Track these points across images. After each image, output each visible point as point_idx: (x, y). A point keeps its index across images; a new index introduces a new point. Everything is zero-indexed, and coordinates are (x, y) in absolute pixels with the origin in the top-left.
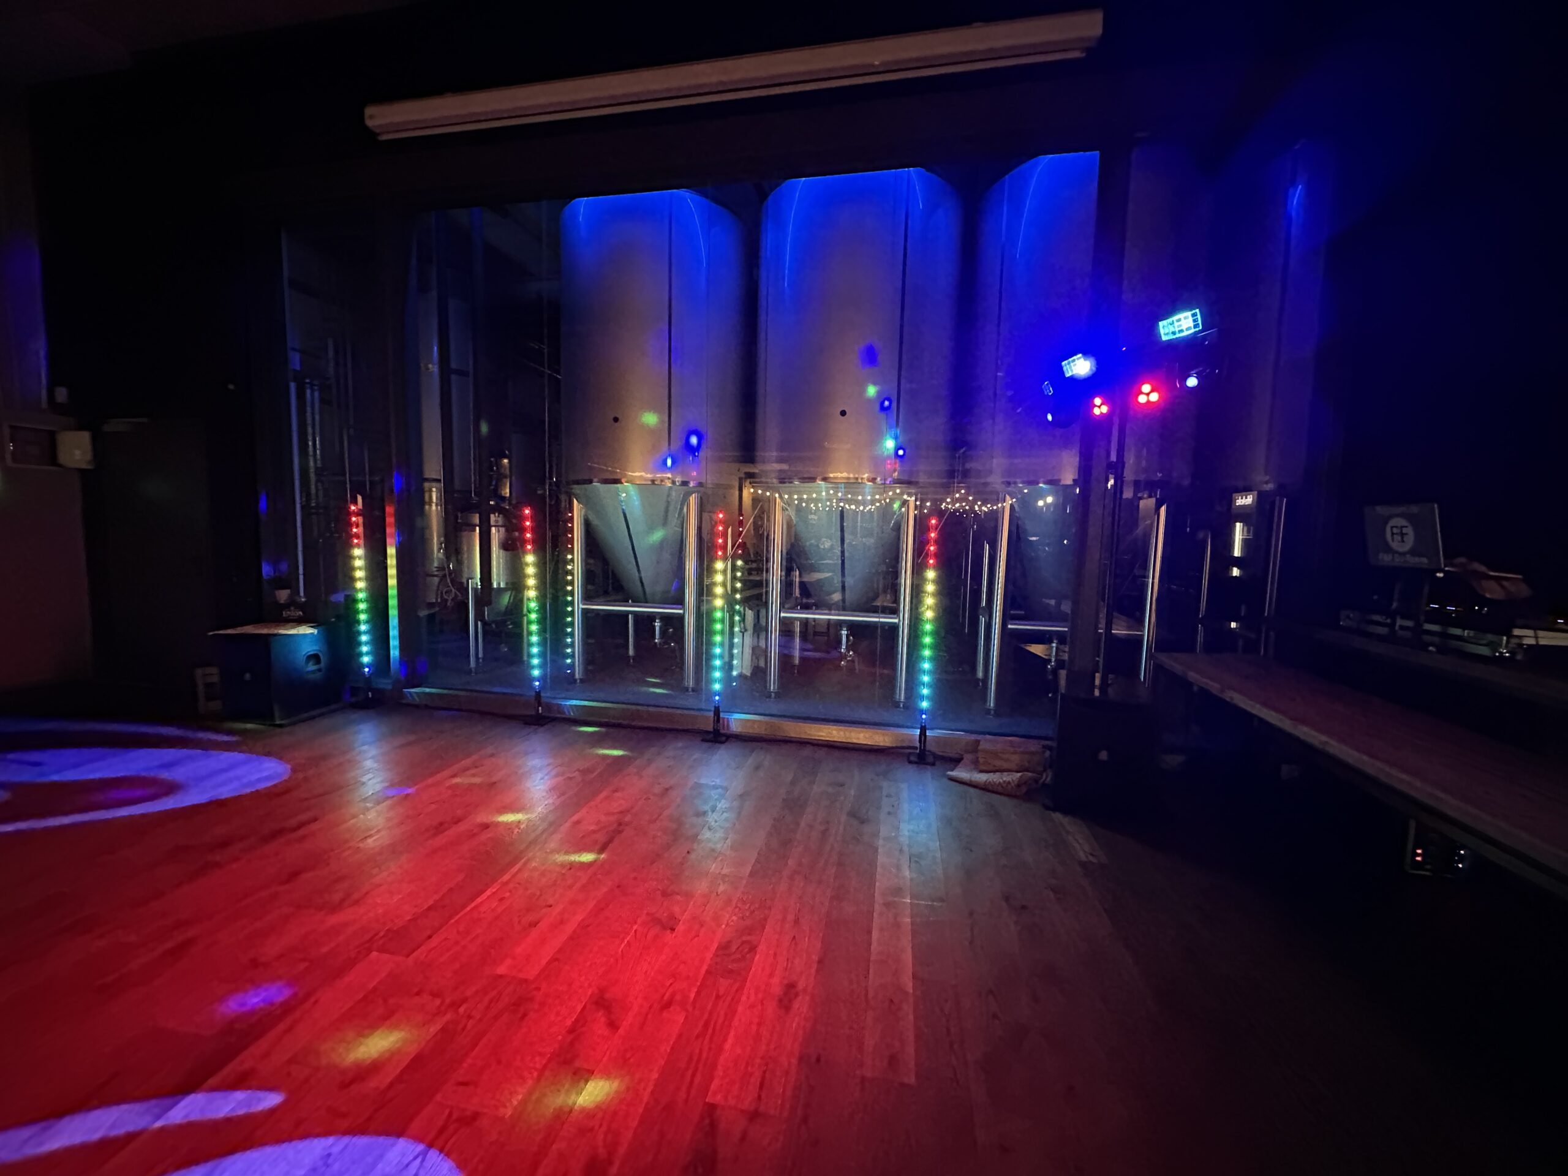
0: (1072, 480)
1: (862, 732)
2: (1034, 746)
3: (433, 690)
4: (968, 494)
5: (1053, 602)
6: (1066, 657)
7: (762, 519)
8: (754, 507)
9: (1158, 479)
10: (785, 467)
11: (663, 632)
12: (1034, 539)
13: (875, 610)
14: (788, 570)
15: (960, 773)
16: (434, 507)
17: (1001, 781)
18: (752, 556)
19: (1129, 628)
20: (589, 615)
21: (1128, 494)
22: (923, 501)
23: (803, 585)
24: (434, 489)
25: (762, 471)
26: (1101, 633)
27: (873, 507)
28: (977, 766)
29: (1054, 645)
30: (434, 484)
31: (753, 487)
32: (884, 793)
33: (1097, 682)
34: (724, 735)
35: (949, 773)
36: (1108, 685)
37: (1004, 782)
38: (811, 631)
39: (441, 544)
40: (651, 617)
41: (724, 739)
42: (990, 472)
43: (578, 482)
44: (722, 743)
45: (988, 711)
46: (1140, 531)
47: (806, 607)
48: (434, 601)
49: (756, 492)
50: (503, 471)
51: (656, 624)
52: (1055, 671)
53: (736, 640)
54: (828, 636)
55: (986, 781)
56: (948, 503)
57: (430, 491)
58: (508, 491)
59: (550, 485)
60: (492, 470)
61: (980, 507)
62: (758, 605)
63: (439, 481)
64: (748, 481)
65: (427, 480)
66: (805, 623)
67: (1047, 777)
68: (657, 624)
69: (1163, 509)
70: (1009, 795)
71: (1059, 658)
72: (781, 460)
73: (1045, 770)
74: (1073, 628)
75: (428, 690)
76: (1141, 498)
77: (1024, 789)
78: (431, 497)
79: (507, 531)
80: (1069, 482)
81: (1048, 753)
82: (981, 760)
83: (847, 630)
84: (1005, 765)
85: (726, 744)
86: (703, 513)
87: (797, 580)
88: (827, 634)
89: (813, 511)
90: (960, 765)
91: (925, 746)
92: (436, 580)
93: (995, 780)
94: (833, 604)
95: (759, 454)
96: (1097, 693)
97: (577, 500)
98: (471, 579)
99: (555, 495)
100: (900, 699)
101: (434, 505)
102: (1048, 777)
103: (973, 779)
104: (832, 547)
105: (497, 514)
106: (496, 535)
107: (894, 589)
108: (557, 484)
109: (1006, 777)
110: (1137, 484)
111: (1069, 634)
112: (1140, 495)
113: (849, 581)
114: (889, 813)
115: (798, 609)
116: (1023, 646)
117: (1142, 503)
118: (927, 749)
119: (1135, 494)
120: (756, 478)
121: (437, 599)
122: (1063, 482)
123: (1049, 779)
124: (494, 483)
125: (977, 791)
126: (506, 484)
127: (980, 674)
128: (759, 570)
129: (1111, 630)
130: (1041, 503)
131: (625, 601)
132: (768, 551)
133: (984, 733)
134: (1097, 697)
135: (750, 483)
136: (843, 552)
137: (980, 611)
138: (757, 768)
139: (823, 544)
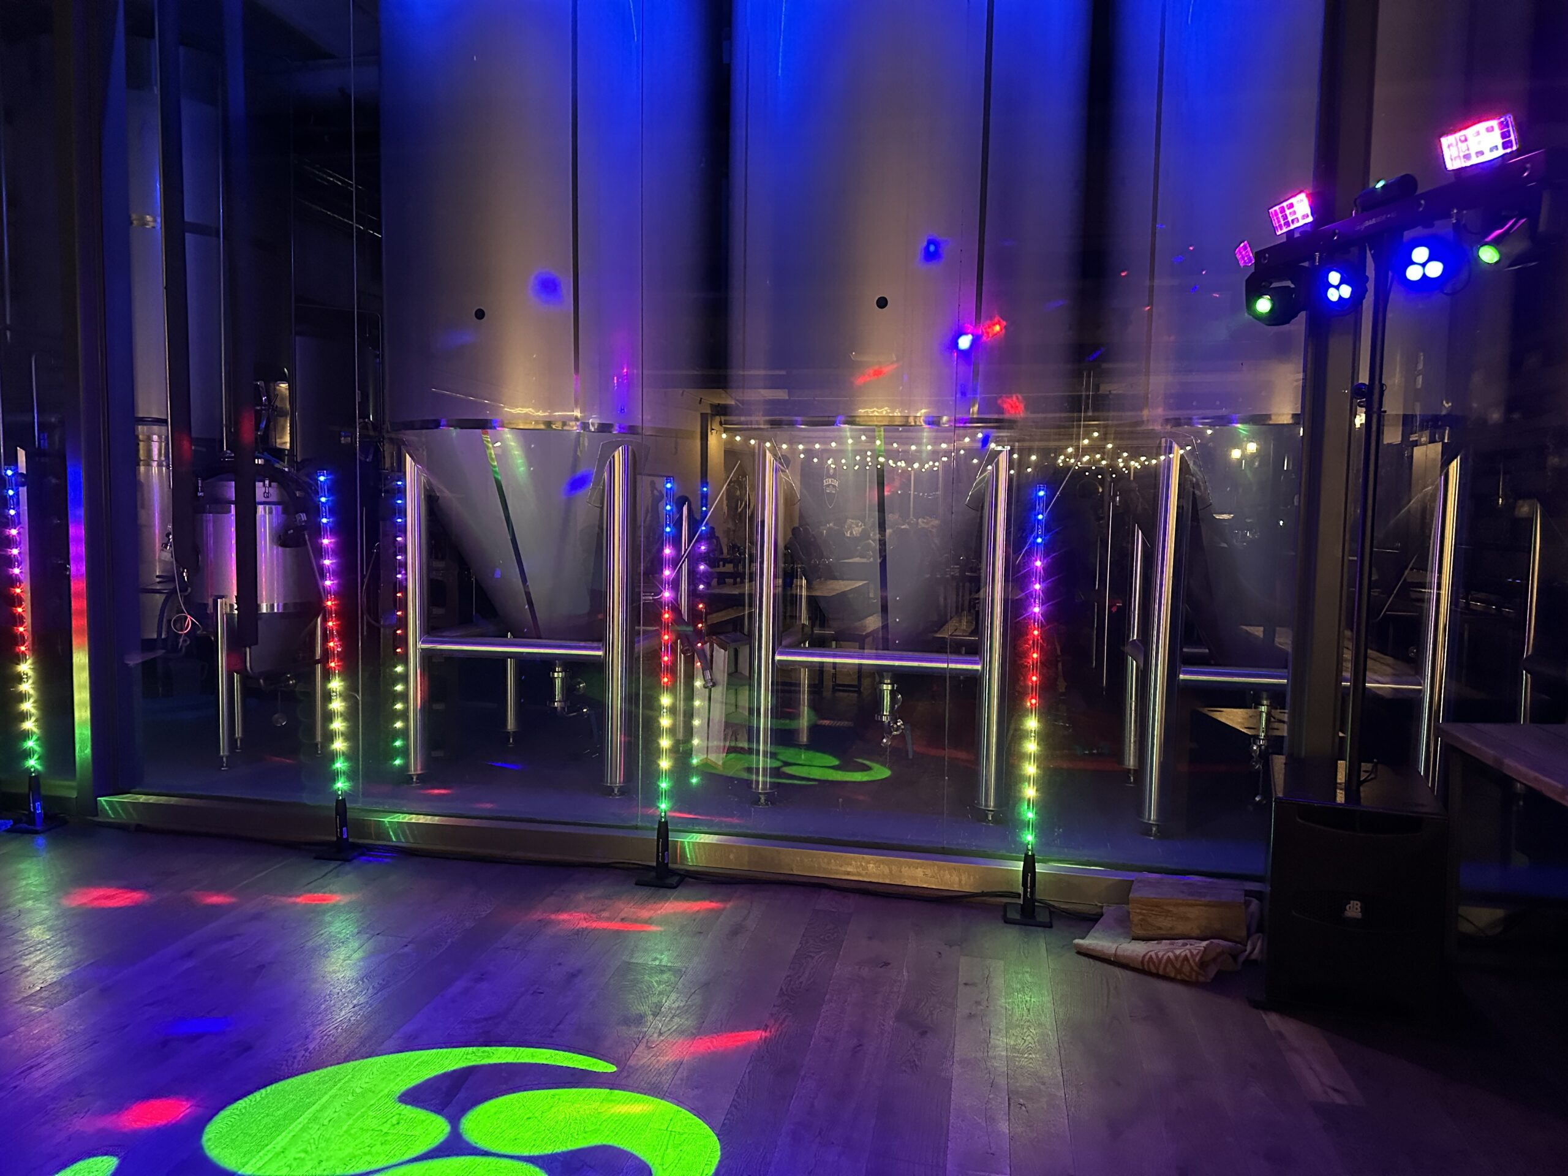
0: (1290, 416)
1: (921, 866)
2: (1231, 891)
3: (152, 799)
4: (1104, 438)
5: (1258, 631)
6: (1284, 731)
7: (742, 486)
8: (728, 467)
9: (1444, 412)
10: (782, 395)
11: (569, 689)
12: (1226, 516)
13: (939, 648)
14: (787, 577)
15: (1096, 941)
16: (155, 469)
17: (1171, 954)
18: (725, 551)
19: (1397, 678)
20: (434, 660)
21: (1392, 436)
22: (1025, 452)
23: (812, 601)
24: (155, 437)
25: (742, 402)
26: (1346, 687)
27: (937, 464)
28: (1125, 926)
29: (1264, 709)
30: (156, 428)
31: (726, 431)
32: (961, 980)
33: (1341, 777)
34: (674, 873)
35: (1077, 941)
36: (1361, 783)
37: (1177, 957)
38: (828, 683)
39: (168, 535)
40: (548, 663)
41: (674, 880)
42: (1144, 402)
43: (411, 426)
44: (673, 887)
45: (1146, 829)
46: (1414, 502)
47: (820, 644)
48: (155, 636)
49: (730, 442)
50: (278, 404)
51: (556, 675)
52: (1265, 756)
53: (697, 703)
54: (859, 692)
55: (1144, 956)
56: (1070, 456)
57: (149, 439)
58: (287, 439)
59: (364, 427)
60: (260, 403)
61: (1125, 461)
62: (735, 641)
63: (162, 422)
64: (718, 419)
65: (143, 421)
66: (818, 671)
67: (1253, 949)
68: (558, 675)
69: (1454, 467)
70: (1185, 982)
71: (1269, 734)
72: (774, 383)
73: (1249, 936)
74: (1298, 679)
75: (142, 799)
76: (1416, 444)
77: (1212, 971)
78: (149, 452)
79: (285, 512)
80: (1286, 419)
81: (1255, 904)
82: (1136, 919)
83: (892, 684)
84: (1181, 928)
85: (679, 889)
86: (639, 477)
87: (804, 593)
88: (857, 688)
89: (831, 471)
90: (1097, 926)
91: (1033, 893)
92: (160, 598)
93: (1160, 954)
94: (868, 635)
95: (736, 372)
96: (1340, 797)
97: (411, 456)
98: (222, 597)
99: (372, 446)
100: (986, 806)
101: (155, 464)
102: (1255, 948)
103: (1119, 952)
104: (865, 535)
105: (267, 482)
106: (266, 519)
107: (975, 611)
108: (377, 426)
109: (1181, 950)
110: (1407, 421)
111: (1289, 689)
112: (1413, 438)
113: (895, 596)
114: (971, 1016)
115: (805, 647)
116: (1205, 710)
117: (1418, 452)
118: (1038, 897)
119: (1405, 436)
120: (730, 415)
121: (160, 634)
122: (1276, 420)
123: (1257, 951)
124: (263, 425)
125: (1129, 973)
126: (284, 428)
127: (1131, 762)
128: (738, 577)
129: (1364, 682)
130: (1236, 454)
131: (499, 636)
132: (753, 543)
133: (1141, 870)
134: (1341, 804)
135: (721, 424)
136: (883, 543)
137: (1128, 649)
138: (736, 931)
139: (850, 528)
